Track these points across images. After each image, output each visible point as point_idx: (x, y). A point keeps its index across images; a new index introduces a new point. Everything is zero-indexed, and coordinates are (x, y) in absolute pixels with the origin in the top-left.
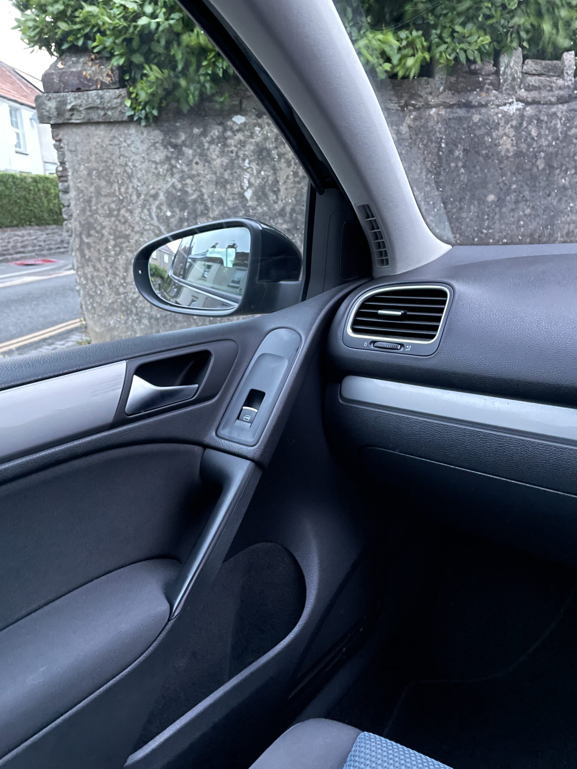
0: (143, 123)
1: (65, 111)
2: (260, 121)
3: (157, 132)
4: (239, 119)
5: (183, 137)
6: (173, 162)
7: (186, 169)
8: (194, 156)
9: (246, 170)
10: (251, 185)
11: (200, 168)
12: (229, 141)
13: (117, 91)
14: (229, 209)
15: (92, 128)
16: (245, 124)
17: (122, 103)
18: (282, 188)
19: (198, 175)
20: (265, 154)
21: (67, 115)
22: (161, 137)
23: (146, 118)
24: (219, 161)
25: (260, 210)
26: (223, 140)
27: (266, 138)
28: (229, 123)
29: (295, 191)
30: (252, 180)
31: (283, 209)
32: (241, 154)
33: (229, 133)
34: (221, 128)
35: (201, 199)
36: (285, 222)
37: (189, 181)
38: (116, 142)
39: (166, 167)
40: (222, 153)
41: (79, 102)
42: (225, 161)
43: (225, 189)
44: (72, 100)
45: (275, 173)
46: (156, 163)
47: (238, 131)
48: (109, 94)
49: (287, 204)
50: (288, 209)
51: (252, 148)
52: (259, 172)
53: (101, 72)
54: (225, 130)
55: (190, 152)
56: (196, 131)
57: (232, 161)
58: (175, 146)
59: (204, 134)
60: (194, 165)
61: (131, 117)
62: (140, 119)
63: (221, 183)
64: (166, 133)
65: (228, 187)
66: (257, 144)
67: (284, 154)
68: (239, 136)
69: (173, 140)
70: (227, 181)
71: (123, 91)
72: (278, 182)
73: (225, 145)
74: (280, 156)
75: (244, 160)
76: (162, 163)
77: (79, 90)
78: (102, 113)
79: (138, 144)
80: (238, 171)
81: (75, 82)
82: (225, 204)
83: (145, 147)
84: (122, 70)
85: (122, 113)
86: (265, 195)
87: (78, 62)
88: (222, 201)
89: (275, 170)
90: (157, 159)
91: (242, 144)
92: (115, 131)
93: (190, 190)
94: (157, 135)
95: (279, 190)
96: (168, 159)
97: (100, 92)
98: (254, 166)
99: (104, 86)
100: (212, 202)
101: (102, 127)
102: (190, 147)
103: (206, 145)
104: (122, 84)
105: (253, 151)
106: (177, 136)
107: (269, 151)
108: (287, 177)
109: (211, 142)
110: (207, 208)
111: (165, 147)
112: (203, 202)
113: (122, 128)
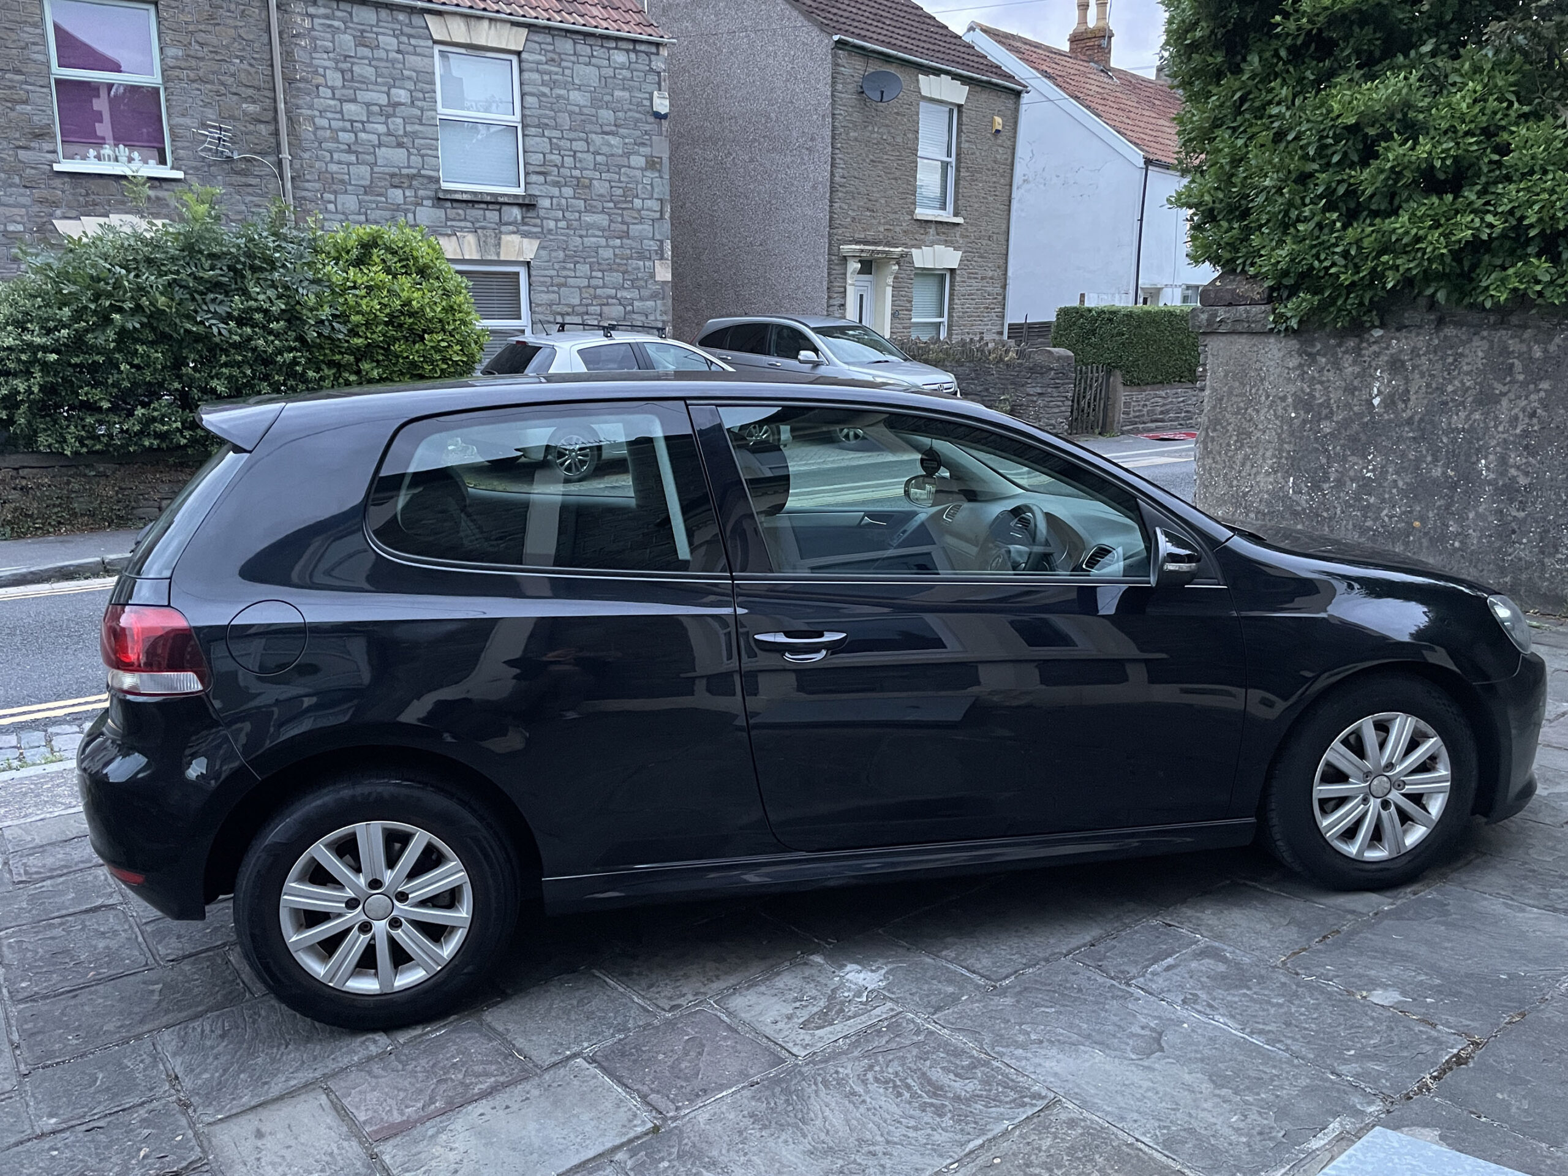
0: (1282, 335)
1: (1215, 322)
2: (1398, 334)
3: (1294, 342)
4: (1378, 333)
5: (1319, 346)
6: (1306, 368)
7: (1317, 375)
8: (1326, 364)
9: (1377, 379)
10: (1380, 393)
11: (1331, 375)
12: (1363, 352)
13: (1263, 307)
14: (1355, 414)
15: (1236, 337)
16: (1382, 336)
17: (1266, 318)
18: (1413, 397)
19: (1328, 381)
20: (1398, 364)
21: (1216, 326)
22: (1297, 347)
23: (1286, 329)
24: (1350, 369)
25: (1386, 417)
26: (1358, 351)
27: (1401, 351)
28: (1366, 336)
29: (1425, 402)
30: (1382, 389)
31: (1411, 418)
32: (1374, 364)
33: (1364, 345)
34: (1357, 340)
35: (1327, 404)
36: (1412, 430)
37: (1318, 387)
38: (1255, 349)
39: (1297, 373)
40: (1355, 363)
41: (1228, 315)
42: (1357, 369)
43: (1353, 394)
44: (1222, 313)
45: (1406, 383)
46: (1288, 368)
47: (1374, 343)
48: (1255, 309)
49: (1416, 412)
50: (1417, 418)
51: (1386, 358)
52: (1390, 382)
53: (1253, 291)
54: (1362, 341)
55: (1324, 360)
56: (1332, 342)
57: (1364, 370)
58: (1309, 355)
59: (1340, 345)
60: (1325, 372)
61: (1272, 330)
62: (1279, 332)
63: (1350, 390)
64: (1302, 343)
65: (1357, 393)
66: (1392, 355)
67: (1418, 366)
68: (1375, 348)
69: (1309, 350)
70: (1355, 388)
71: (1268, 307)
72: (1409, 392)
73: (1359, 355)
74: (1414, 367)
75: (1376, 370)
76: (1294, 369)
77: (1230, 304)
78: (1246, 325)
79: (1275, 352)
80: (1369, 379)
81: (1228, 297)
82: (1351, 409)
83: (1281, 354)
84: (1272, 289)
85: (1265, 326)
86: (1393, 403)
87: (1234, 280)
88: (1348, 406)
89: (1407, 380)
90: (1291, 365)
91: (1377, 355)
92: (1255, 340)
93: (1317, 395)
94: (1293, 344)
95: (1409, 399)
96: (1301, 365)
97: (1248, 307)
98: (1386, 375)
99: (1253, 303)
100: (1338, 407)
101: (1245, 336)
102: (1324, 356)
103: (1340, 355)
104: (1270, 300)
105: (1387, 362)
106: (1314, 346)
107: (1403, 363)
108: (1419, 388)
109: (1344, 353)
110: (1332, 412)
111: (1301, 355)
112: (1329, 406)
113: (1263, 338)
